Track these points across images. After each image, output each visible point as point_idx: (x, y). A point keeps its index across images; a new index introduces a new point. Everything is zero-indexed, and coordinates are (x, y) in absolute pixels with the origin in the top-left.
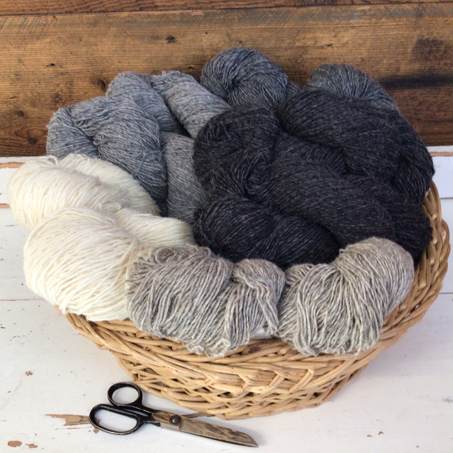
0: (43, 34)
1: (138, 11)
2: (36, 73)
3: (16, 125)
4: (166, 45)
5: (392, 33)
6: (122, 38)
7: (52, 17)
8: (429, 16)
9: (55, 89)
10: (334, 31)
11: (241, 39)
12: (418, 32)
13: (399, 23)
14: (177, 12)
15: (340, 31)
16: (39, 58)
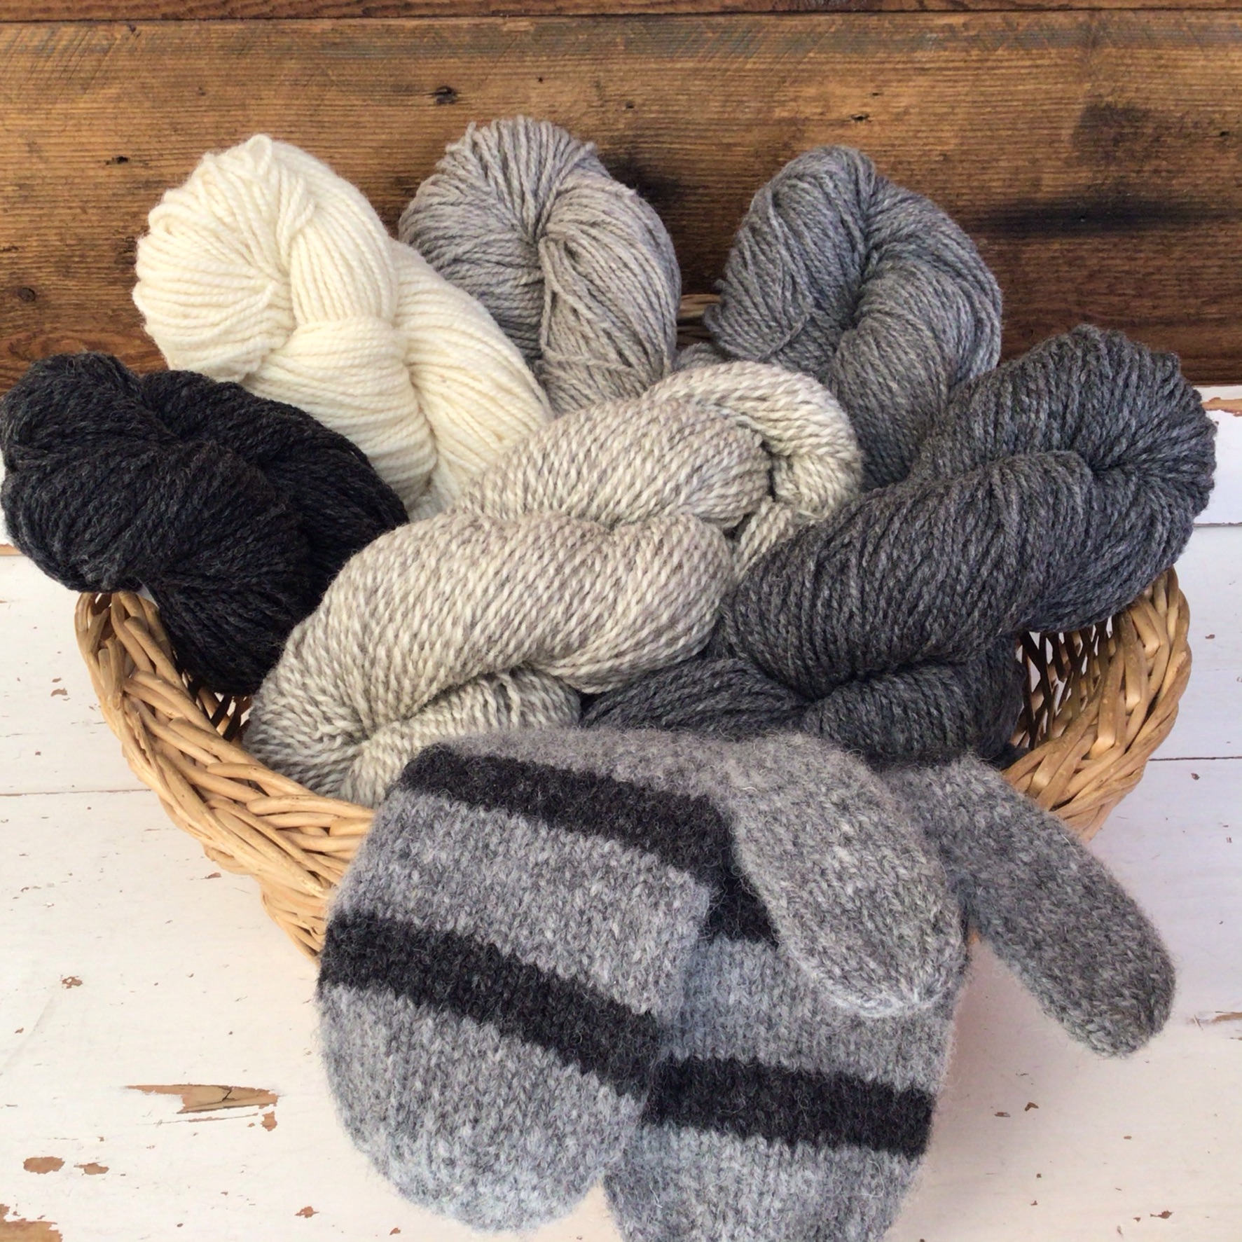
0: (98, 75)
1: (360, 17)
2: (77, 181)
3: (14, 327)
4: (432, 110)
5: (1021, 88)
6: (315, 88)
7: (125, 29)
8: (1115, 44)
9: (125, 227)
10: (872, 81)
11: (630, 98)
12: (1087, 86)
13: (1039, 62)
14: (464, 22)
15: (890, 81)
16: (83, 140)
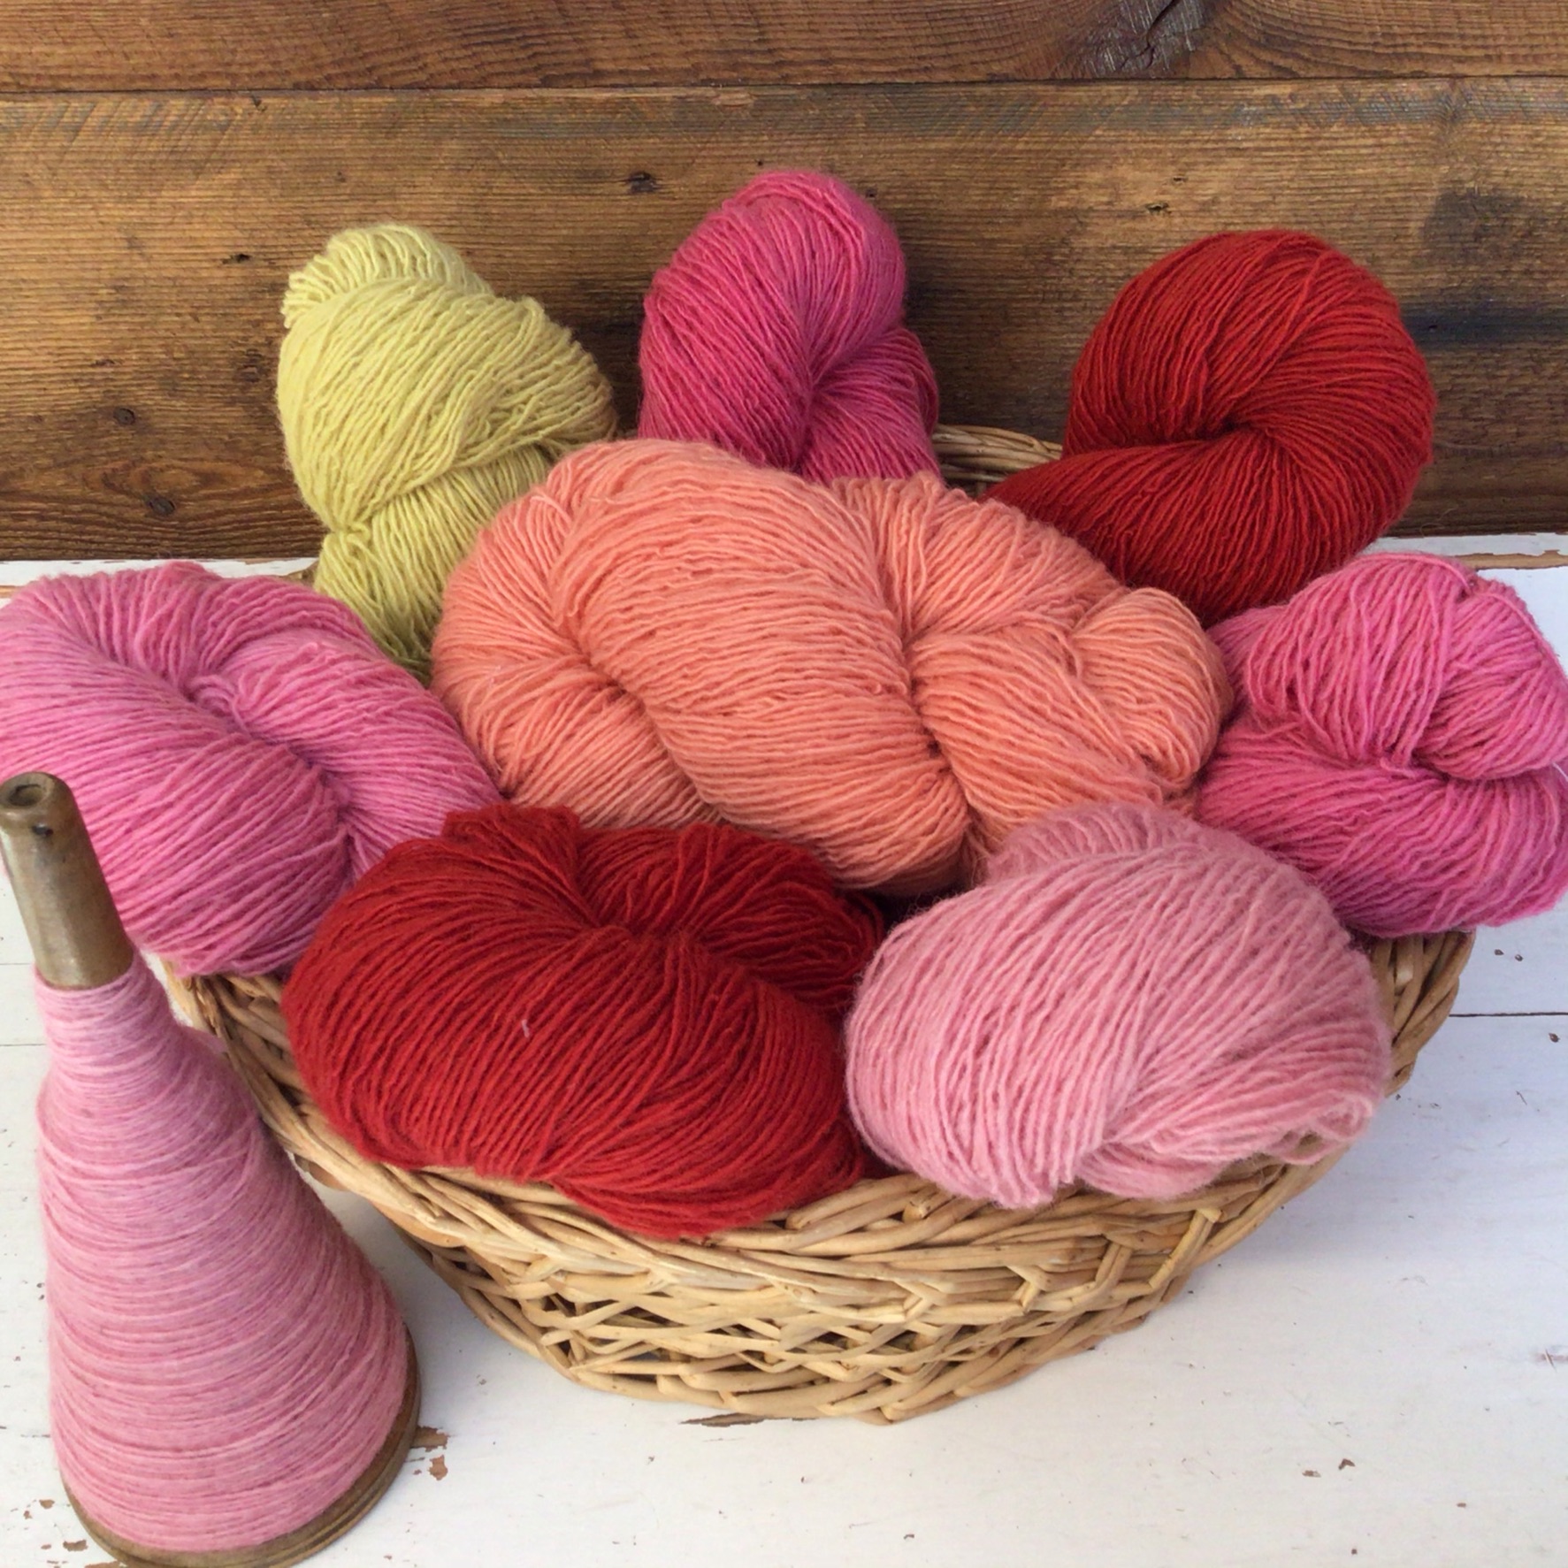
0: (214, 156)
1: (537, 86)
2: (187, 282)
3: (109, 454)
4: (625, 200)
5: (1361, 171)
6: (481, 174)
7: (248, 101)
8: (1481, 120)
9: (245, 339)
10: (1173, 163)
11: (871, 185)
12: (1444, 169)
13: (1384, 140)
14: (667, 94)
15: (1195, 164)
16: (194, 234)
